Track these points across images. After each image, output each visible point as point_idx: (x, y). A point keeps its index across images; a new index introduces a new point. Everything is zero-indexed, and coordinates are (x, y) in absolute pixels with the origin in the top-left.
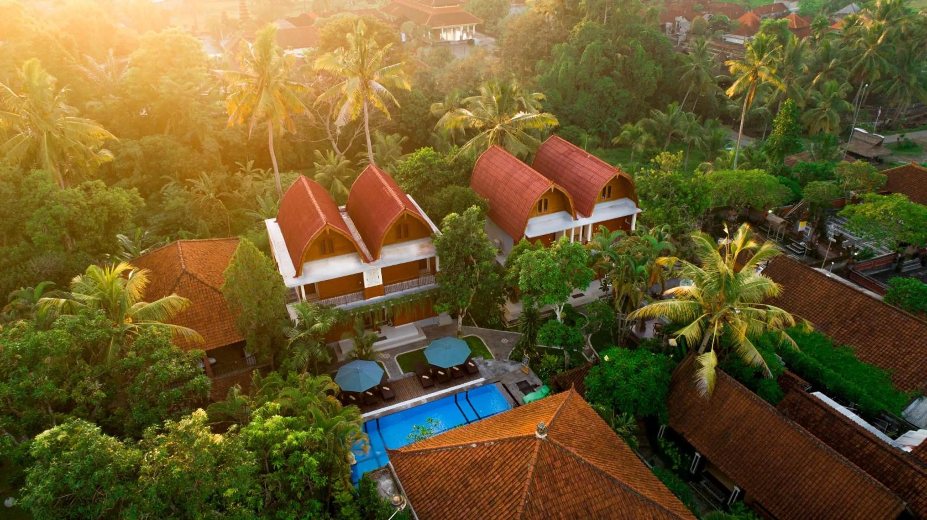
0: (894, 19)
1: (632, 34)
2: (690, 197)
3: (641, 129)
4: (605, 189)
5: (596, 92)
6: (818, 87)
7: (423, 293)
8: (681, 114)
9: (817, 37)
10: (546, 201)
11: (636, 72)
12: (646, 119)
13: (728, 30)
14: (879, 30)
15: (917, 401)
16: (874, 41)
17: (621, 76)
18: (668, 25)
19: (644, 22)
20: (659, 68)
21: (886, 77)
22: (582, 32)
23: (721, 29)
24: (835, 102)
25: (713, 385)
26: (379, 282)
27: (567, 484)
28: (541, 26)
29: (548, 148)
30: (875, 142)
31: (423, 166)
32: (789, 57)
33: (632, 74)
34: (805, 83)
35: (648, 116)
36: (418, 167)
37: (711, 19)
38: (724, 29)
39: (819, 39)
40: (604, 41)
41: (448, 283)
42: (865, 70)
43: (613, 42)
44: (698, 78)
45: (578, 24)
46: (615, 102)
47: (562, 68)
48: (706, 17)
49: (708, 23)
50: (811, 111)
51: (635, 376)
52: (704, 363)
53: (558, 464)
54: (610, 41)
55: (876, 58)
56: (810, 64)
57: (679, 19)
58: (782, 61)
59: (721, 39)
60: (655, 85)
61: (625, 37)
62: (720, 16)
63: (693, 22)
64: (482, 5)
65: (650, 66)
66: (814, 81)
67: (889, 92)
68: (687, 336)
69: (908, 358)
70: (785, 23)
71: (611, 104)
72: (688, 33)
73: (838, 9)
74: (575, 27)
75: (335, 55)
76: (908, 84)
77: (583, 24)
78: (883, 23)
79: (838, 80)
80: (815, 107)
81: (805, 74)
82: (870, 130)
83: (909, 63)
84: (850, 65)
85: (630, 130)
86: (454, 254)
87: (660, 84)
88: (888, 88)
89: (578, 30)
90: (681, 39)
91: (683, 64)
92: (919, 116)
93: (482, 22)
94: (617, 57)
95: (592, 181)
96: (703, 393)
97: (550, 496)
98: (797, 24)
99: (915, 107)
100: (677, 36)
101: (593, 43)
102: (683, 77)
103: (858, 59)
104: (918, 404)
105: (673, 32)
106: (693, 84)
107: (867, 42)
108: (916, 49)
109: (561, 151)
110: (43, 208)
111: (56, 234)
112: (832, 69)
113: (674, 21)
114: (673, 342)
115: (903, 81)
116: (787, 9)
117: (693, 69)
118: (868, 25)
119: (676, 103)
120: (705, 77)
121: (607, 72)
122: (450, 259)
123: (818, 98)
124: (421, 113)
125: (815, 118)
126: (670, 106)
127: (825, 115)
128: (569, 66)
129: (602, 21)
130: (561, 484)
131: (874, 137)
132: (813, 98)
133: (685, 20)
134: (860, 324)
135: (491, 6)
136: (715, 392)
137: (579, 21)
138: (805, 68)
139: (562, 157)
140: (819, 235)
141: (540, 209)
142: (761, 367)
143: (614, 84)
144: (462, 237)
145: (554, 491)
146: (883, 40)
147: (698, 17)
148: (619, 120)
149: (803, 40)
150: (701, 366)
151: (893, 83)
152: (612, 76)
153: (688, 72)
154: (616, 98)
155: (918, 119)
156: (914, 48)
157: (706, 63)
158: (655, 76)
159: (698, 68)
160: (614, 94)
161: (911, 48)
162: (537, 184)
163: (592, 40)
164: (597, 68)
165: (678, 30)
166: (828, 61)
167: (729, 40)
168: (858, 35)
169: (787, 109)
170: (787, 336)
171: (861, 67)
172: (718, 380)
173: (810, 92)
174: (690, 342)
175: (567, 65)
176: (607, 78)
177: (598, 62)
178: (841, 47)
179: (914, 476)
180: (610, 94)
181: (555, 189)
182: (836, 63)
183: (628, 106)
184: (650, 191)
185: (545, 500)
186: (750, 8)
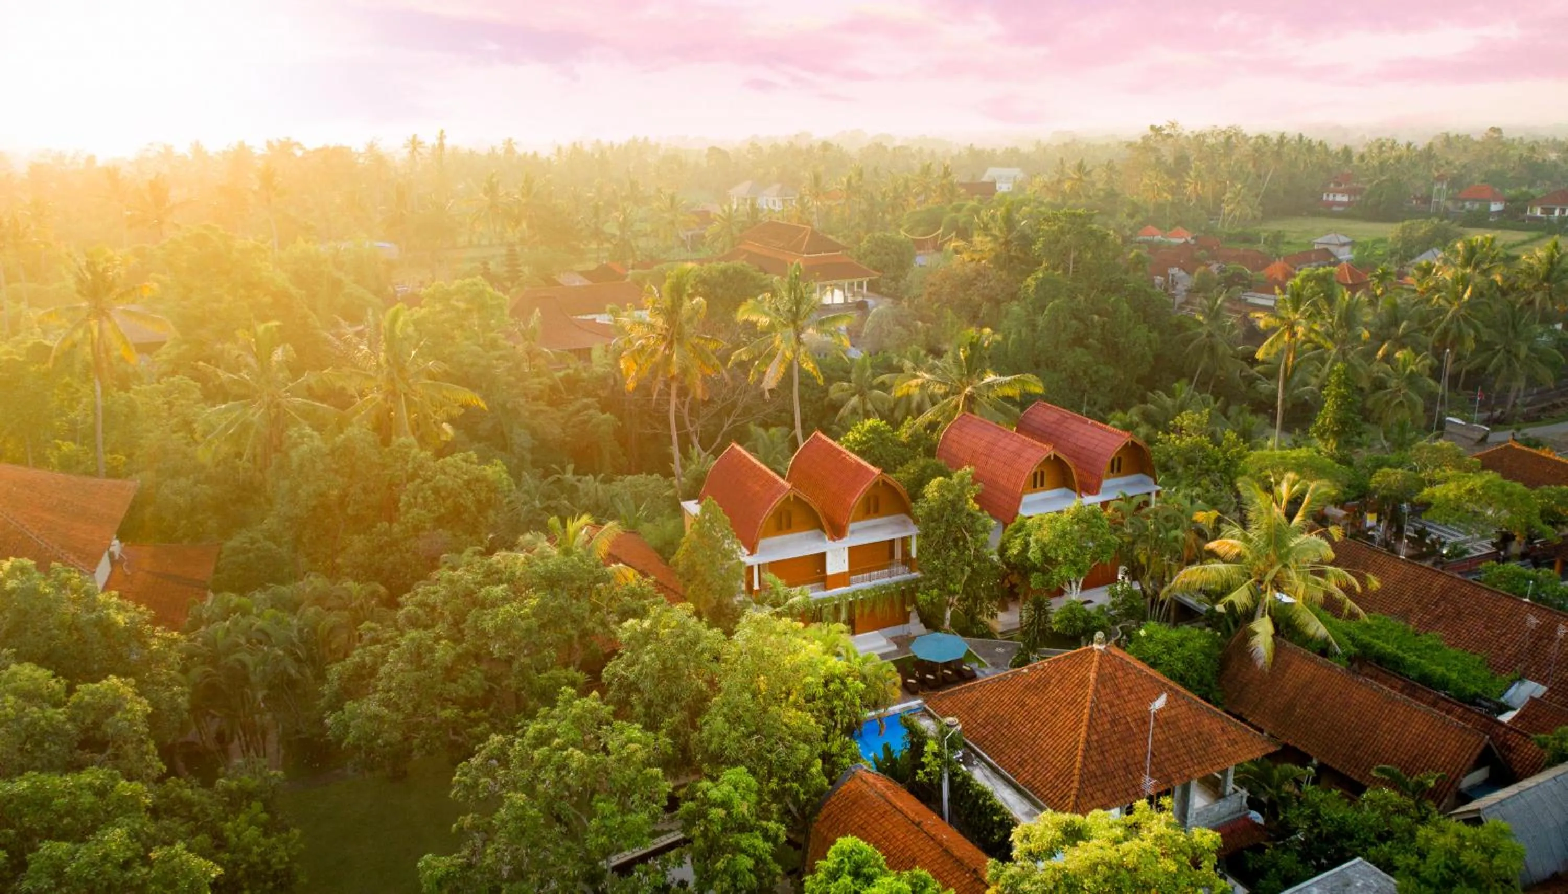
0: (1485, 266)
1: (1114, 287)
2: (1222, 463)
3: (1136, 419)
4: (1113, 461)
5: (1065, 369)
6: (1388, 358)
7: (897, 583)
8: (1193, 397)
9: (1379, 292)
10: (1042, 473)
11: (1123, 340)
12: (1142, 406)
13: (1250, 286)
14: (1464, 281)
15: (1517, 685)
16: (1459, 296)
17: (1100, 346)
18: (1159, 279)
19: (1127, 272)
20: (1155, 335)
21: (1484, 347)
22: (1041, 284)
23: (1238, 284)
24: (1412, 379)
25: (1271, 654)
26: (845, 568)
27: (1130, 693)
28: (975, 279)
29: (1032, 416)
30: (1478, 436)
31: (873, 439)
32: (1340, 318)
33: (1116, 344)
34: (1369, 355)
35: (1144, 400)
36: (865, 443)
37: (1222, 271)
38: (1244, 285)
39: (1382, 294)
40: (1073, 298)
41: (936, 562)
42: (1451, 337)
43: (1086, 300)
44: (1212, 349)
45: (1033, 276)
46: (1093, 384)
47: (1013, 336)
48: (1214, 268)
49: (1217, 277)
50: (1380, 393)
51: (1179, 650)
52: (1258, 630)
53: (1120, 674)
54: (1081, 298)
55: (1465, 319)
56: (1372, 329)
57: (1174, 271)
58: (1331, 324)
59: (1240, 300)
60: (1151, 359)
61: (1103, 292)
62: (1233, 266)
63: (1196, 275)
64: (872, 252)
65: (1141, 332)
66: (1380, 353)
67: (1491, 368)
68: (1237, 601)
69: (1503, 640)
70: (1331, 273)
71: (1088, 386)
72: (1189, 291)
73: (1412, 257)
74: (1029, 279)
75: (760, 302)
76: (1516, 356)
77: (1041, 275)
78: (1468, 270)
79: (1414, 350)
80: (1386, 388)
81: (1365, 343)
82: (1469, 421)
83: (1514, 327)
84: (1430, 330)
85: (1120, 421)
86: (943, 526)
87: (1158, 357)
88: (1489, 361)
89: (1034, 283)
90: (1179, 300)
91: (1188, 329)
92: (1545, 405)
93: (876, 276)
94: (1092, 320)
95: (1098, 449)
96: (1260, 663)
97: (1117, 702)
98: (1352, 278)
99: (1538, 393)
100: (1173, 296)
101: (1057, 301)
102: (1190, 347)
103: (1440, 322)
104: (1518, 688)
105: (1166, 290)
106: (1206, 358)
107: (1450, 298)
108: (1521, 308)
109: (1051, 419)
110: (418, 481)
111: (434, 512)
112: (1405, 335)
113: (1166, 275)
114: (1220, 608)
115: (1509, 352)
116: (1335, 256)
117: (1204, 336)
118: (1447, 275)
119: (1184, 381)
120: (1223, 348)
121: (1079, 341)
122: (938, 532)
123: (1387, 374)
124: (813, 398)
125: (1388, 403)
126: (1176, 385)
127: (1401, 398)
128: (1024, 334)
129: (1066, 270)
130: (1125, 692)
131: (1474, 429)
132: (1382, 375)
133: (1182, 273)
134: (1445, 607)
135: (887, 254)
136: (1273, 664)
137: (1033, 271)
138: (1366, 334)
139: (1054, 426)
140: (1394, 529)
141: (1035, 486)
142: (1326, 639)
143: (1091, 358)
144: (953, 504)
145: (1118, 697)
146: (1471, 293)
147: (1202, 269)
148: (1101, 410)
149: (1358, 295)
150: (1255, 633)
151: (1495, 354)
152: (1087, 347)
153: (1195, 342)
154: (1094, 379)
155: (1544, 410)
156: (1518, 306)
157: (1222, 328)
158: (1151, 347)
159: (1210, 335)
160: (1090, 372)
161: (1513, 306)
162: (1031, 451)
163: (1054, 297)
164: (1063, 336)
165: (1174, 287)
166: (1397, 324)
167: (1250, 300)
168: (1437, 289)
169: (1339, 376)
170: (1353, 604)
171: (1446, 331)
172: (1278, 649)
173: (1375, 368)
174: (1239, 608)
175: (1020, 332)
176: (1079, 350)
177: (1065, 326)
178: (1416, 304)
179: (1505, 733)
180: (1085, 373)
181: (1055, 456)
182: (1408, 327)
183: (1111, 390)
184: (1171, 458)
185: (1111, 705)
186: (1279, 256)
